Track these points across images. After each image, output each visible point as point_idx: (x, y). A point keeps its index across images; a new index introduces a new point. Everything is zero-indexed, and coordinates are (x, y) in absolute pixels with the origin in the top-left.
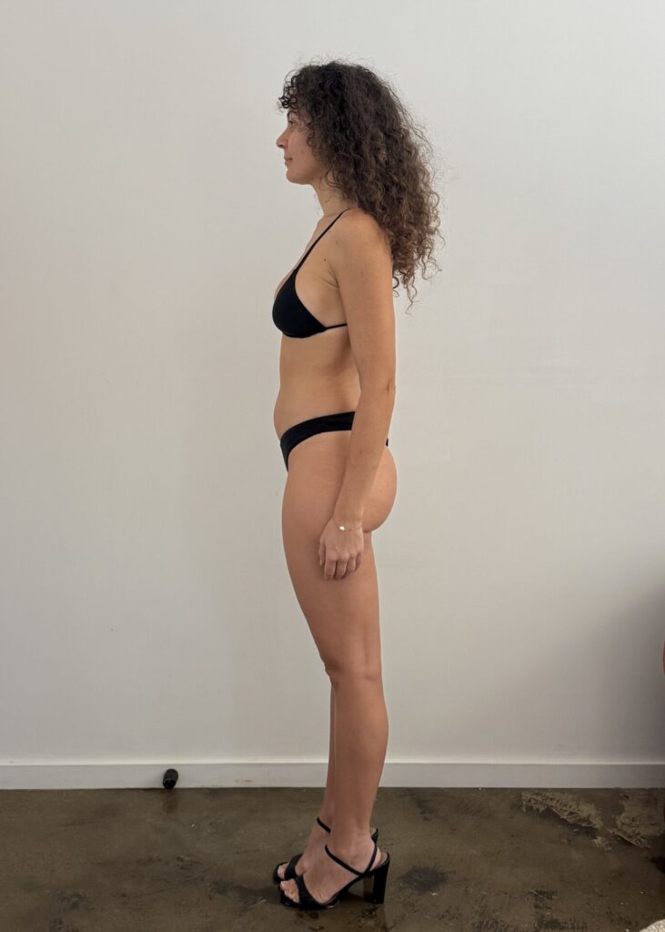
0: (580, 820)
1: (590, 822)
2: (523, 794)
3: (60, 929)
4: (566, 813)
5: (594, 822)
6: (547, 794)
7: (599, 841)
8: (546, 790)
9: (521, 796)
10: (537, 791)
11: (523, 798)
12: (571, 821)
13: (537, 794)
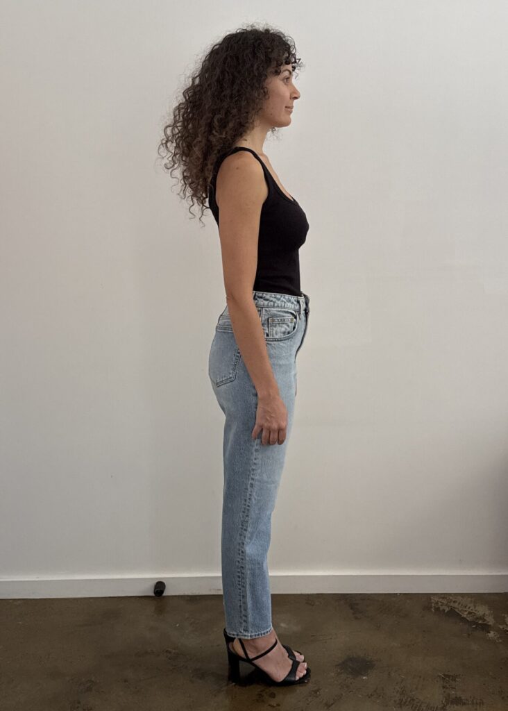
0: (477, 618)
1: (485, 620)
2: (432, 598)
3: (78, 707)
4: (466, 613)
5: (488, 620)
6: (451, 598)
7: (492, 634)
8: (450, 594)
9: (431, 599)
10: (443, 596)
11: (432, 601)
13: (443, 598)
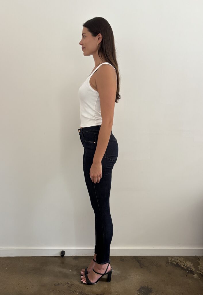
0: (188, 268)
1: (191, 269)
4: (183, 265)
7: (195, 275)
8: (175, 256)
10: (172, 257)
11: (169, 259)
12: (185, 268)
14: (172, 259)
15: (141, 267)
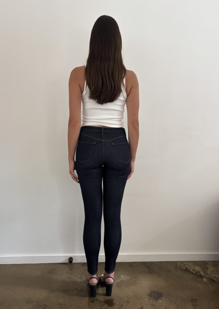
4: (192, 270)
5: (201, 273)
7: (204, 280)
8: (184, 262)
11: (178, 264)
12: (194, 272)
14: (181, 264)
15: (151, 273)
